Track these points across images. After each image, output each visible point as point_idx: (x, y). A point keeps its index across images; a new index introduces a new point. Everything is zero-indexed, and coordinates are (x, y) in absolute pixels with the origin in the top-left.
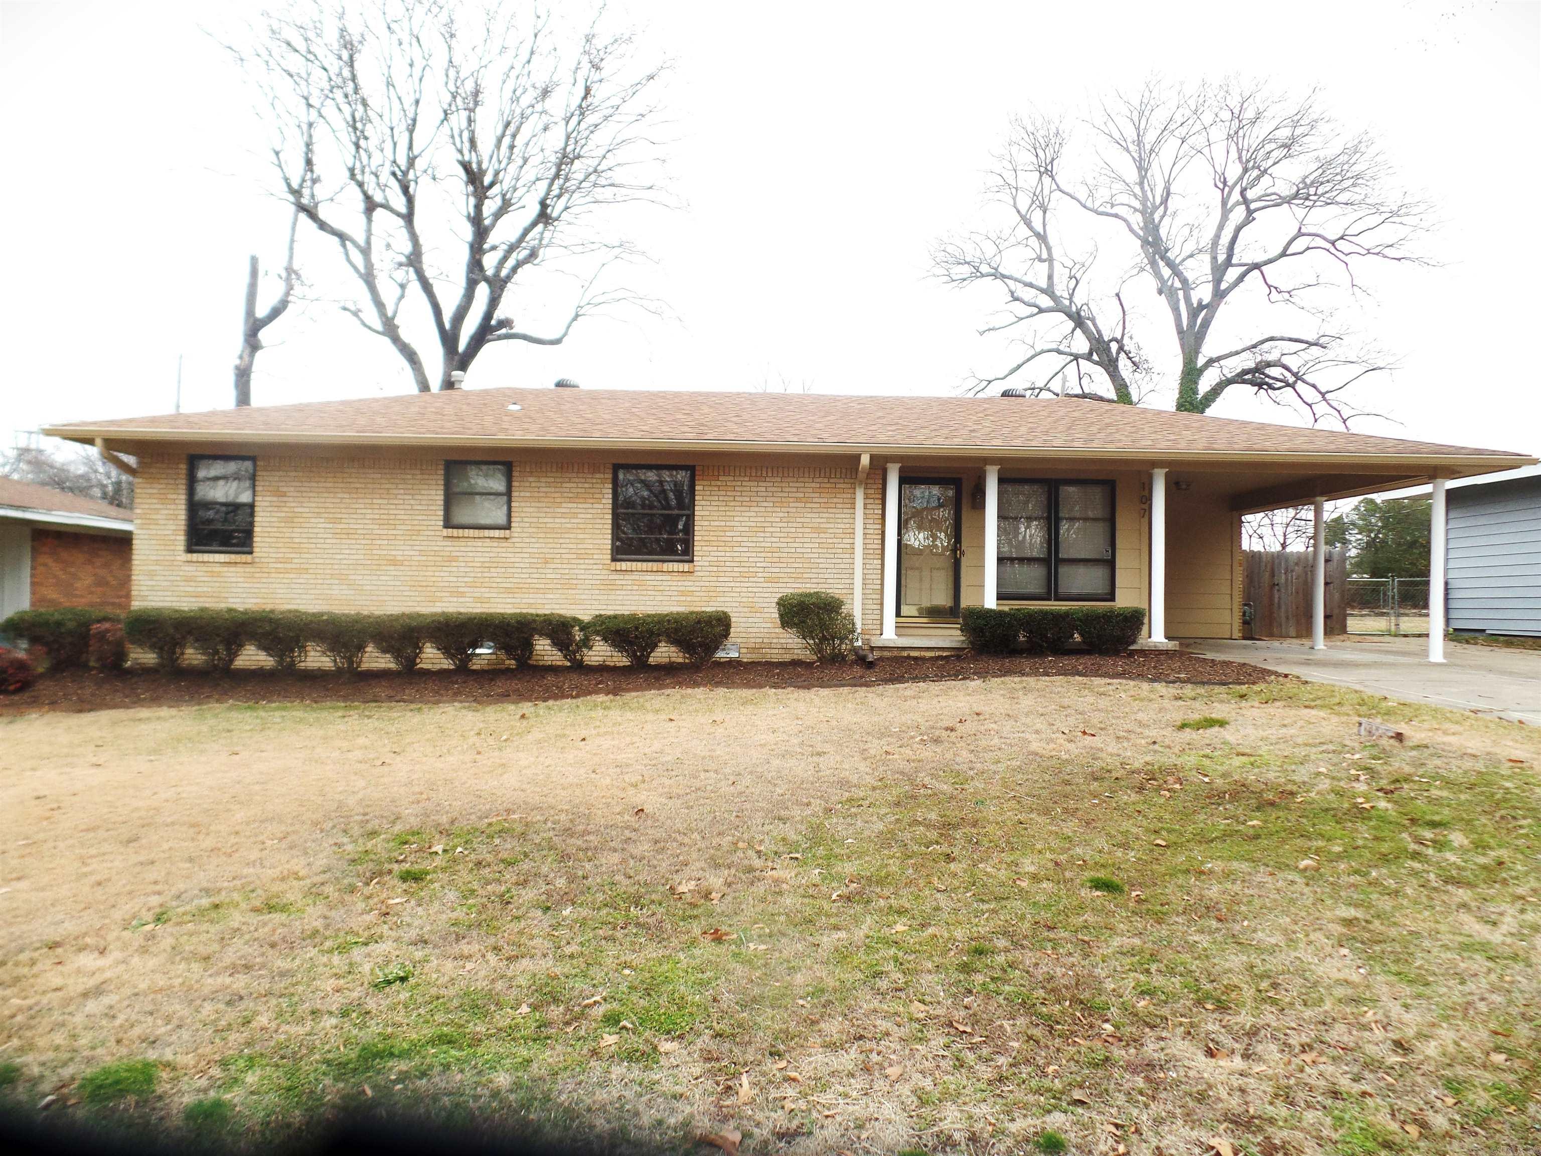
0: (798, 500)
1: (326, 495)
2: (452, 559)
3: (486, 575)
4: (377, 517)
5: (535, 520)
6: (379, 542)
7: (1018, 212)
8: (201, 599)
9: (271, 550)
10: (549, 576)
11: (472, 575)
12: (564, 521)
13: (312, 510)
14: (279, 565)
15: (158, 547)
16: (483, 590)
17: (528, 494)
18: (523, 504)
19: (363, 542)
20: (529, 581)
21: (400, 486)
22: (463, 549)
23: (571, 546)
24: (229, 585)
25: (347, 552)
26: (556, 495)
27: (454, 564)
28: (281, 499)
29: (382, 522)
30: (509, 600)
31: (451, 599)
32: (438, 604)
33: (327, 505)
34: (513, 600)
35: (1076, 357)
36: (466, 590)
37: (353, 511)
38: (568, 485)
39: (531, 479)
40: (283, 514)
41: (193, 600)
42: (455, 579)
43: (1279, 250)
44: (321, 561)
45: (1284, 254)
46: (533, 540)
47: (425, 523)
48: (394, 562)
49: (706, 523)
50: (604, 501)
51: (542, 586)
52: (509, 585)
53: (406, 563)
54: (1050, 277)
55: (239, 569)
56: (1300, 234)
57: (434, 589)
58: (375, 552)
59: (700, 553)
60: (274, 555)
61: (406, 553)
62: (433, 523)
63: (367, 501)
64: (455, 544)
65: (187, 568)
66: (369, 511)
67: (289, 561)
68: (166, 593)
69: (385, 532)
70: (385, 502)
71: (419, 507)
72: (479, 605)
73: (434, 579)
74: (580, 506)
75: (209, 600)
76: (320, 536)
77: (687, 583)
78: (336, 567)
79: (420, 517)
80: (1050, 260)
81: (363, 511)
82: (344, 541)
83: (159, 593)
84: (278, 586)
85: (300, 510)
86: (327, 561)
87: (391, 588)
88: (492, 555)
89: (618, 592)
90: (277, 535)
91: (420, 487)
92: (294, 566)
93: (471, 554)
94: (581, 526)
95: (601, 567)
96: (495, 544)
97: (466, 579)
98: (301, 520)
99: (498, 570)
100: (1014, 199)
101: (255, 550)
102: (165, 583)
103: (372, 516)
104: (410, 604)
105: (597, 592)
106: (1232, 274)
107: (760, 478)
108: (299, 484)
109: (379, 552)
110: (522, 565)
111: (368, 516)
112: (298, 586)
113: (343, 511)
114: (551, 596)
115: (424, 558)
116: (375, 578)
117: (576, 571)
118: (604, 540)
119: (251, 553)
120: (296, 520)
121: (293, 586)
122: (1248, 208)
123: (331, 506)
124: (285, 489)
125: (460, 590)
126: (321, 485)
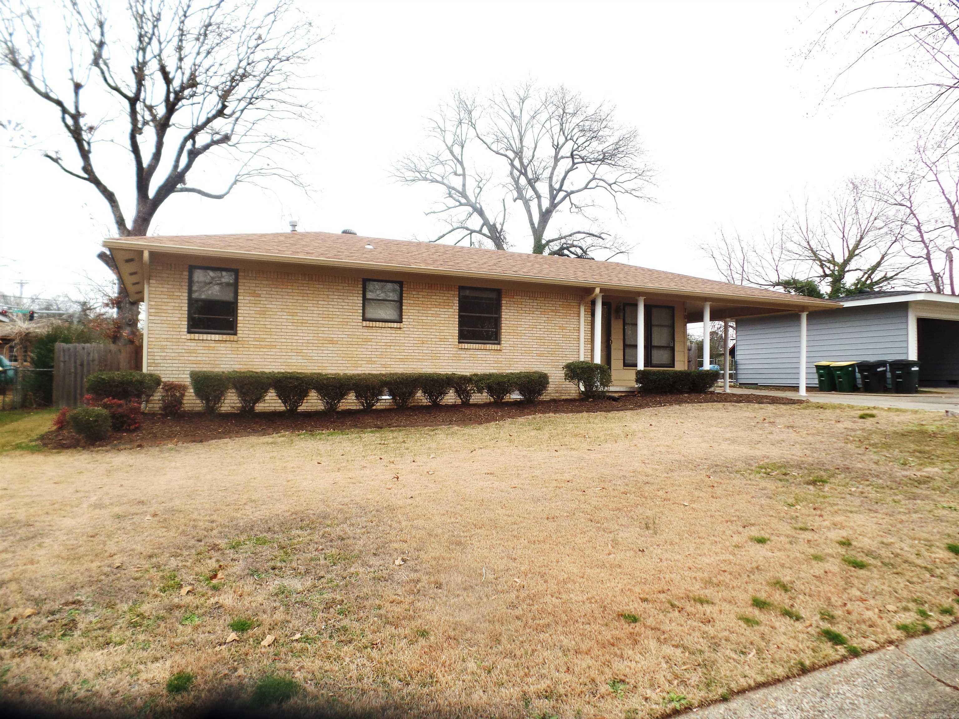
0: (552, 311)
1: (287, 297)
2: (367, 340)
3: (388, 350)
4: (321, 312)
5: (416, 317)
6: (323, 329)
7: (447, 145)
8: (201, 366)
9: (251, 333)
10: (424, 352)
11: (380, 350)
12: (432, 318)
13: (279, 307)
14: (256, 343)
15: (168, 329)
16: (386, 360)
17: (412, 302)
18: (409, 308)
19: (312, 328)
20: (413, 354)
21: (335, 293)
22: (374, 334)
23: (437, 334)
24: (221, 356)
25: (302, 335)
26: (429, 303)
27: (369, 343)
28: (256, 299)
29: (324, 316)
30: (401, 366)
31: (367, 365)
32: (359, 369)
33: (287, 304)
34: (404, 366)
35: (472, 231)
36: (376, 359)
37: (305, 308)
38: (435, 297)
39: (414, 293)
40: (258, 309)
41: (195, 366)
42: (370, 353)
43: (584, 185)
44: (285, 340)
45: (586, 188)
46: (415, 330)
47: (351, 317)
48: (332, 342)
49: (508, 322)
50: (454, 308)
51: (421, 357)
52: (401, 357)
53: (339, 342)
54: (464, 185)
55: (228, 345)
56: (594, 178)
57: (357, 359)
58: (320, 335)
59: (505, 339)
60: (253, 336)
61: (340, 336)
62: (356, 317)
63: (314, 302)
64: (370, 331)
65: (189, 344)
66: (316, 309)
67: (263, 340)
68: (174, 361)
69: (327, 322)
70: (326, 303)
71: (347, 307)
72: (384, 369)
73: (357, 353)
74: (441, 310)
75: (207, 366)
76: (283, 324)
77: (498, 356)
78: (294, 344)
79: (348, 314)
80: (464, 175)
81: (312, 309)
82: (299, 328)
83: (168, 361)
84: (255, 356)
85: (271, 306)
86: (288, 341)
87: (331, 358)
88: (391, 338)
89: (462, 361)
90: (255, 322)
91: (348, 294)
92: (267, 343)
93: (379, 338)
94: (442, 322)
95: (453, 346)
96: (394, 332)
97: (377, 353)
98: (271, 313)
99: (396, 348)
100: (444, 137)
101: (239, 332)
102: (173, 355)
103: (318, 312)
104: (342, 368)
105: (451, 361)
106: (561, 195)
107: (534, 298)
108: (270, 289)
109: (323, 335)
110: (409, 345)
111: (315, 312)
112: (269, 357)
113: (299, 308)
114: (426, 364)
115: (351, 340)
116: (320, 352)
117: (440, 349)
118: (455, 330)
119: (235, 334)
120: (267, 313)
121: (266, 357)
122: (573, 161)
123: (290, 304)
124: (260, 292)
125: (373, 359)
126: (284, 290)
